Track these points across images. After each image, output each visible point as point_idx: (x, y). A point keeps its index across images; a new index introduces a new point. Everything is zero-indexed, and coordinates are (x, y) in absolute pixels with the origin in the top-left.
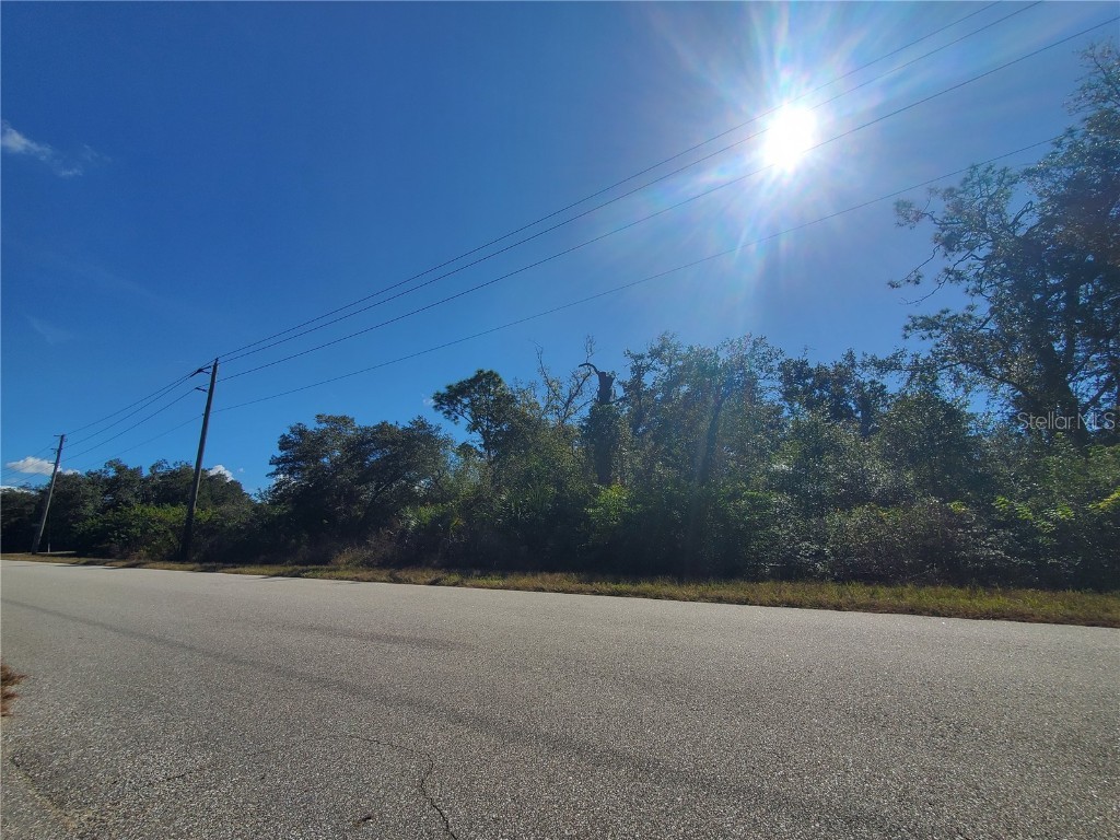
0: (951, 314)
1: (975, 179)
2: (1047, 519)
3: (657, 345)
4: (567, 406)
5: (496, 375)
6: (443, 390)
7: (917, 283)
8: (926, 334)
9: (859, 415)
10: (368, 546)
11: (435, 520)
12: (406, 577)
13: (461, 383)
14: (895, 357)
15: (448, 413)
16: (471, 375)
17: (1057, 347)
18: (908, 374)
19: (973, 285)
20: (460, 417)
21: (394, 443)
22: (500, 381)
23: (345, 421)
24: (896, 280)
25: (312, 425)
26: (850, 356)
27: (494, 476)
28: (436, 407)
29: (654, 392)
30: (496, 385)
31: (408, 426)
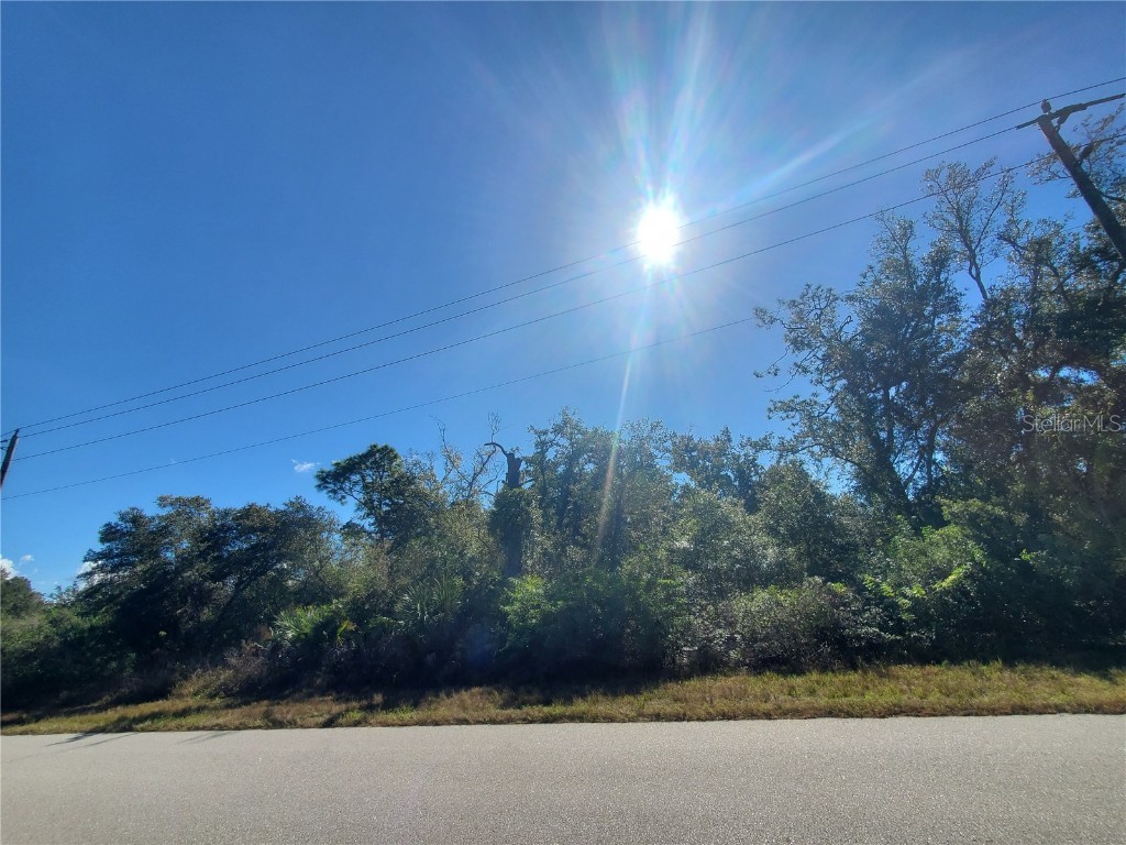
0: (801, 399)
1: (810, 295)
2: (905, 597)
3: (559, 420)
4: (471, 484)
5: (392, 451)
6: (329, 468)
7: (776, 375)
8: (784, 415)
9: (737, 483)
10: (226, 666)
11: (318, 628)
12: (289, 717)
13: (351, 459)
14: (765, 439)
15: (335, 492)
16: (363, 450)
17: (883, 435)
18: (776, 454)
19: (815, 377)
20: (348, 497)
21: (264, 529)
22: (396, 457)
23: (198, 503)
24: (759, 371)
25: (151, 510)
26: (726, 432)
27: (391, 567)
28: (319, 486)
29: (556, 465)
30: (391, 460)
31: (283, 508)
